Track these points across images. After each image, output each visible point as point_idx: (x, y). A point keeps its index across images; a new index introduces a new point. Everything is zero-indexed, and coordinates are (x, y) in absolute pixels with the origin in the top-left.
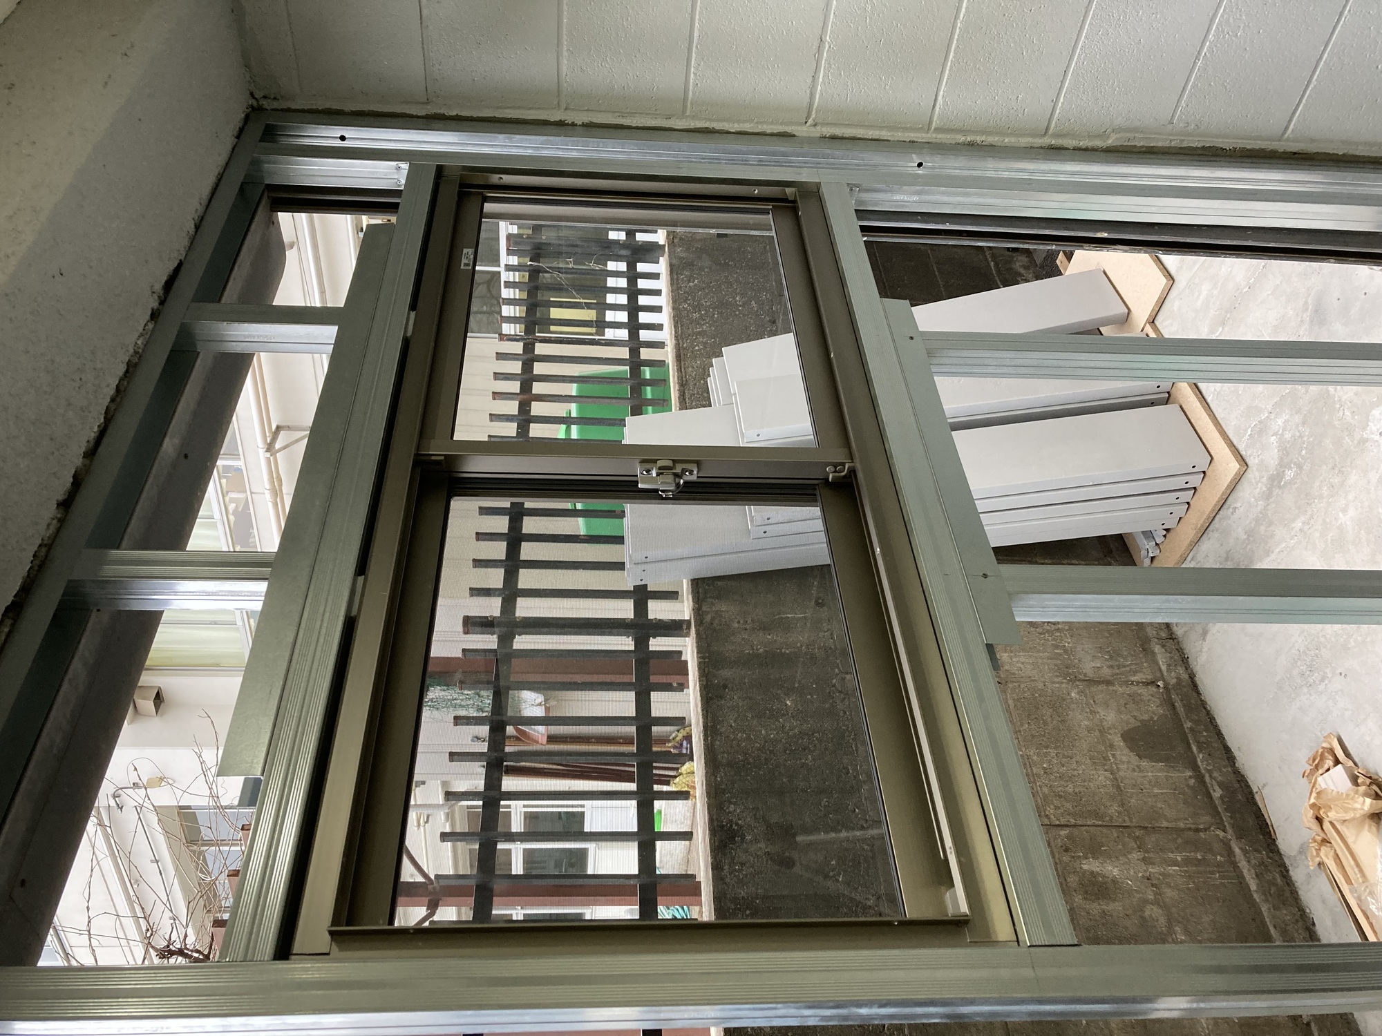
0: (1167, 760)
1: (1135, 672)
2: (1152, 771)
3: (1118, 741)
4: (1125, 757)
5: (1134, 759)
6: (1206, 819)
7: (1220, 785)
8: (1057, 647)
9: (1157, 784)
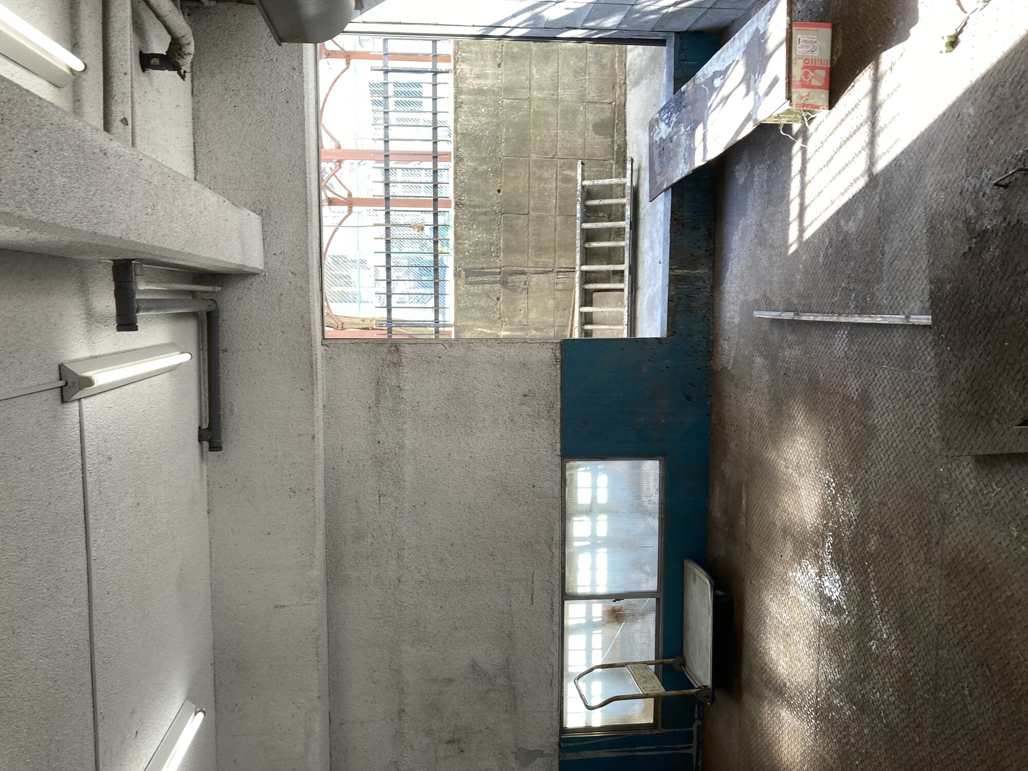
0: (604, 135)
1: (606, 98)
2: (599, 139)
3: (590, 127)
4: (591, 133)
5: (594, 134)
6: (609, 157)
7: (618, 146)
8: (581, 87)
9: (598, 144)
